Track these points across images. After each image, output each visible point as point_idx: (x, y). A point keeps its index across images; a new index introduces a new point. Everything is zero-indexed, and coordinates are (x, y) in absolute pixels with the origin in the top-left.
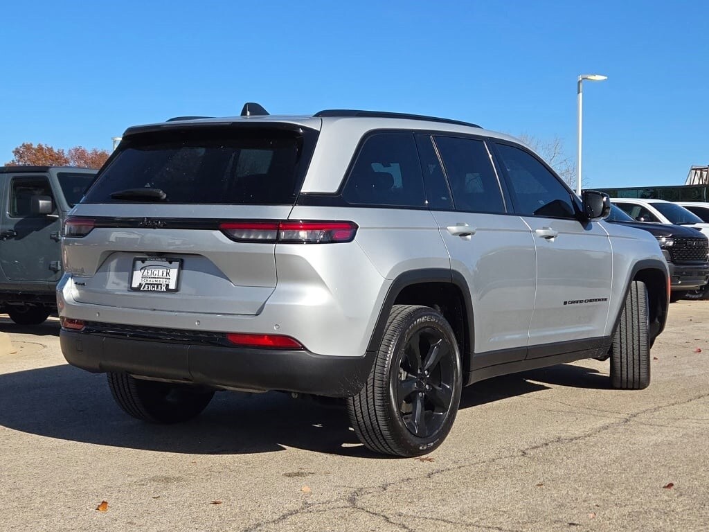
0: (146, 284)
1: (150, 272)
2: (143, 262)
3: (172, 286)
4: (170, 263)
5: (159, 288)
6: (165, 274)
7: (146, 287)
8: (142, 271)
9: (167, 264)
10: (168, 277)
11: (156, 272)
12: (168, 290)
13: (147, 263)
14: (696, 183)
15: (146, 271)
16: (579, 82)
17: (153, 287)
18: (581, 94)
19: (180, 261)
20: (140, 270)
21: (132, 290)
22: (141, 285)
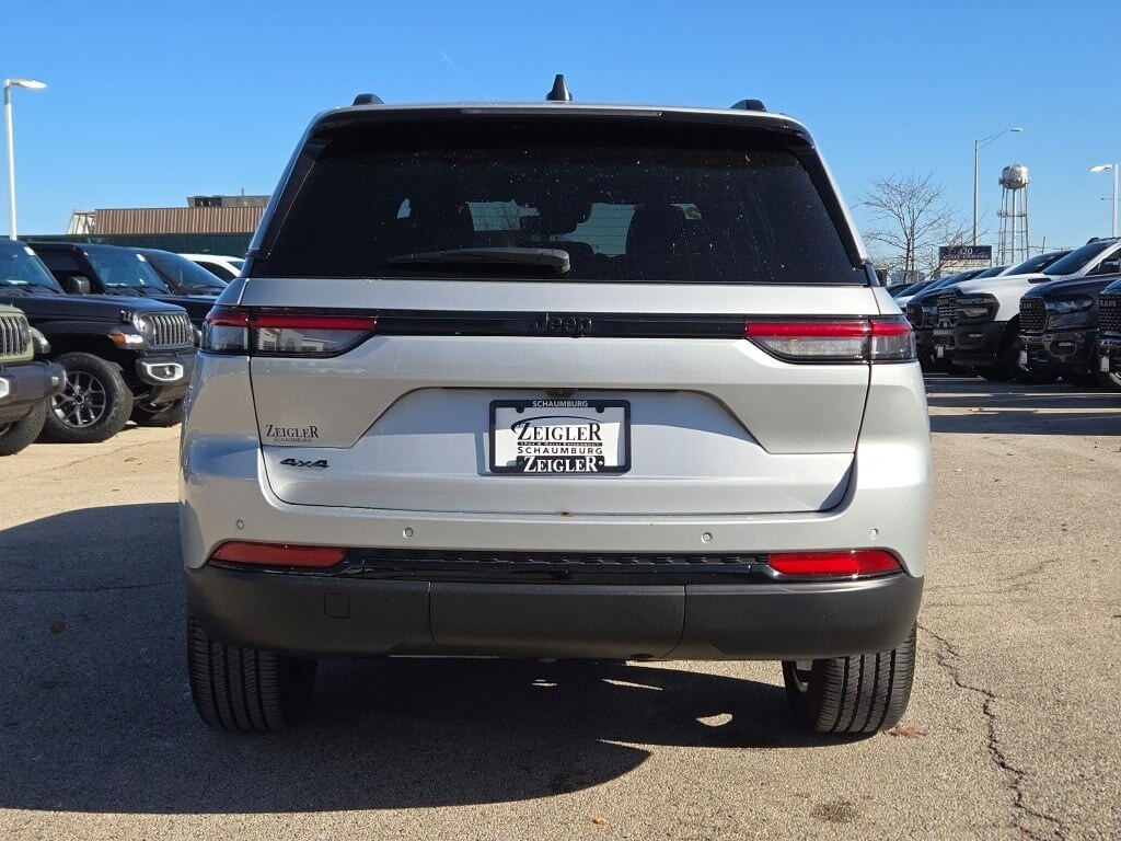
0: (537, 458)
1: (542, 431)
2: (520, 410)
3: (612, 460)
4: (600, 410)
5: (578, 465)
6: (586, 434)
7: (540, 466)
8: (519, 430)
9: (590, 412)
10: (595, 440)
11: (561, 431)
12: (603, 470)
13: (528, 413)
14: (80, 232)
15: (531, 429)
16: (6, 89)
17: (559, 464)
18: (9, 106)
19: (626, 405)
20: (513, 428)
21: (497, 471)
22: (521, 461)
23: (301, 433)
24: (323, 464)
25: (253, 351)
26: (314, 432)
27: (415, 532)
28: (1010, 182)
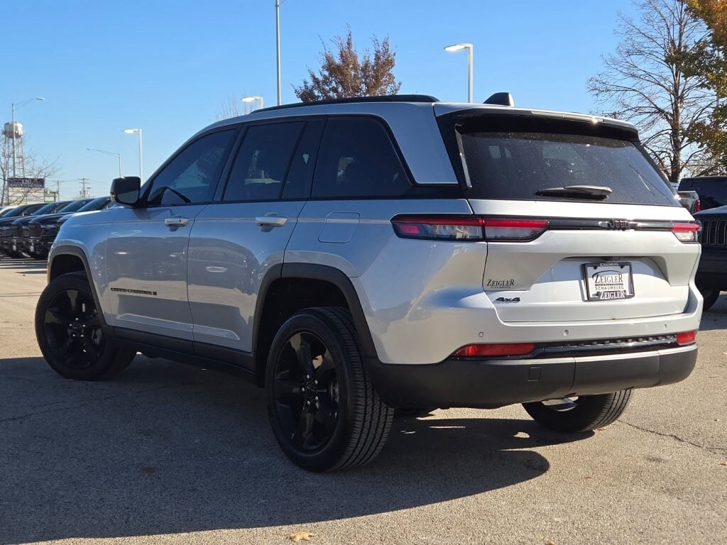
0: (604, 292)
1: (603, 278)
2: (595, 268)
4: (622, 267)
6: (618, 279)
7: (605, 296)
8: (595, 278)
9: (618, 268)
10: (621, 282)
11: (610, 278)
12: (626, 297)
13: (599, 269)
15: (599, 278)
17: (612, 295)
19: (629, 264)
20: (593, 277)
21: (589, 299)
22: (598, 294)
23: (505, 283)
24: (518, 300)
25: (485, 239)
26: (512, 283)
27: (569, 332)
28: (10, 133)
